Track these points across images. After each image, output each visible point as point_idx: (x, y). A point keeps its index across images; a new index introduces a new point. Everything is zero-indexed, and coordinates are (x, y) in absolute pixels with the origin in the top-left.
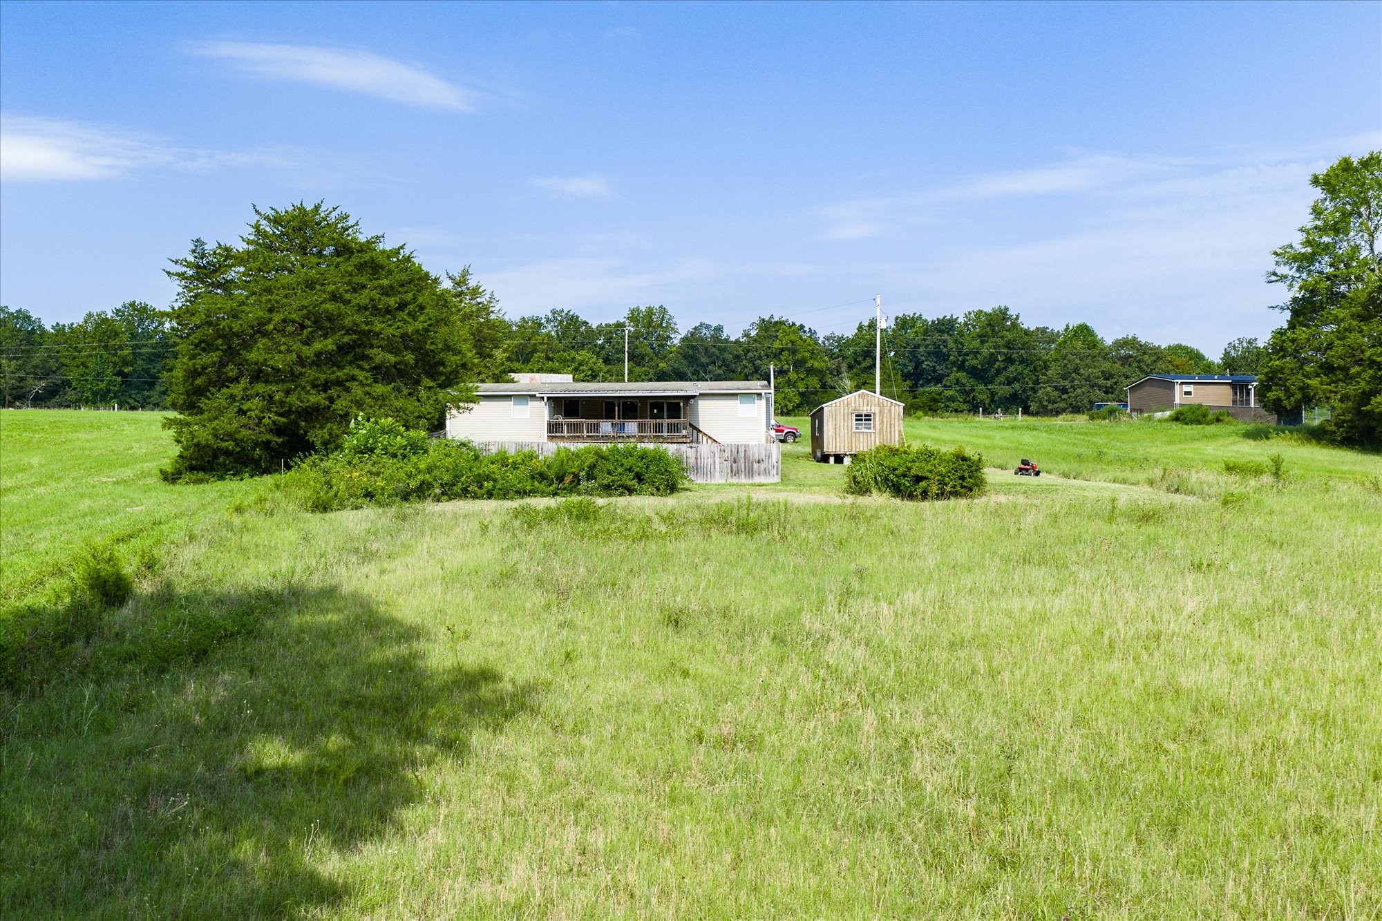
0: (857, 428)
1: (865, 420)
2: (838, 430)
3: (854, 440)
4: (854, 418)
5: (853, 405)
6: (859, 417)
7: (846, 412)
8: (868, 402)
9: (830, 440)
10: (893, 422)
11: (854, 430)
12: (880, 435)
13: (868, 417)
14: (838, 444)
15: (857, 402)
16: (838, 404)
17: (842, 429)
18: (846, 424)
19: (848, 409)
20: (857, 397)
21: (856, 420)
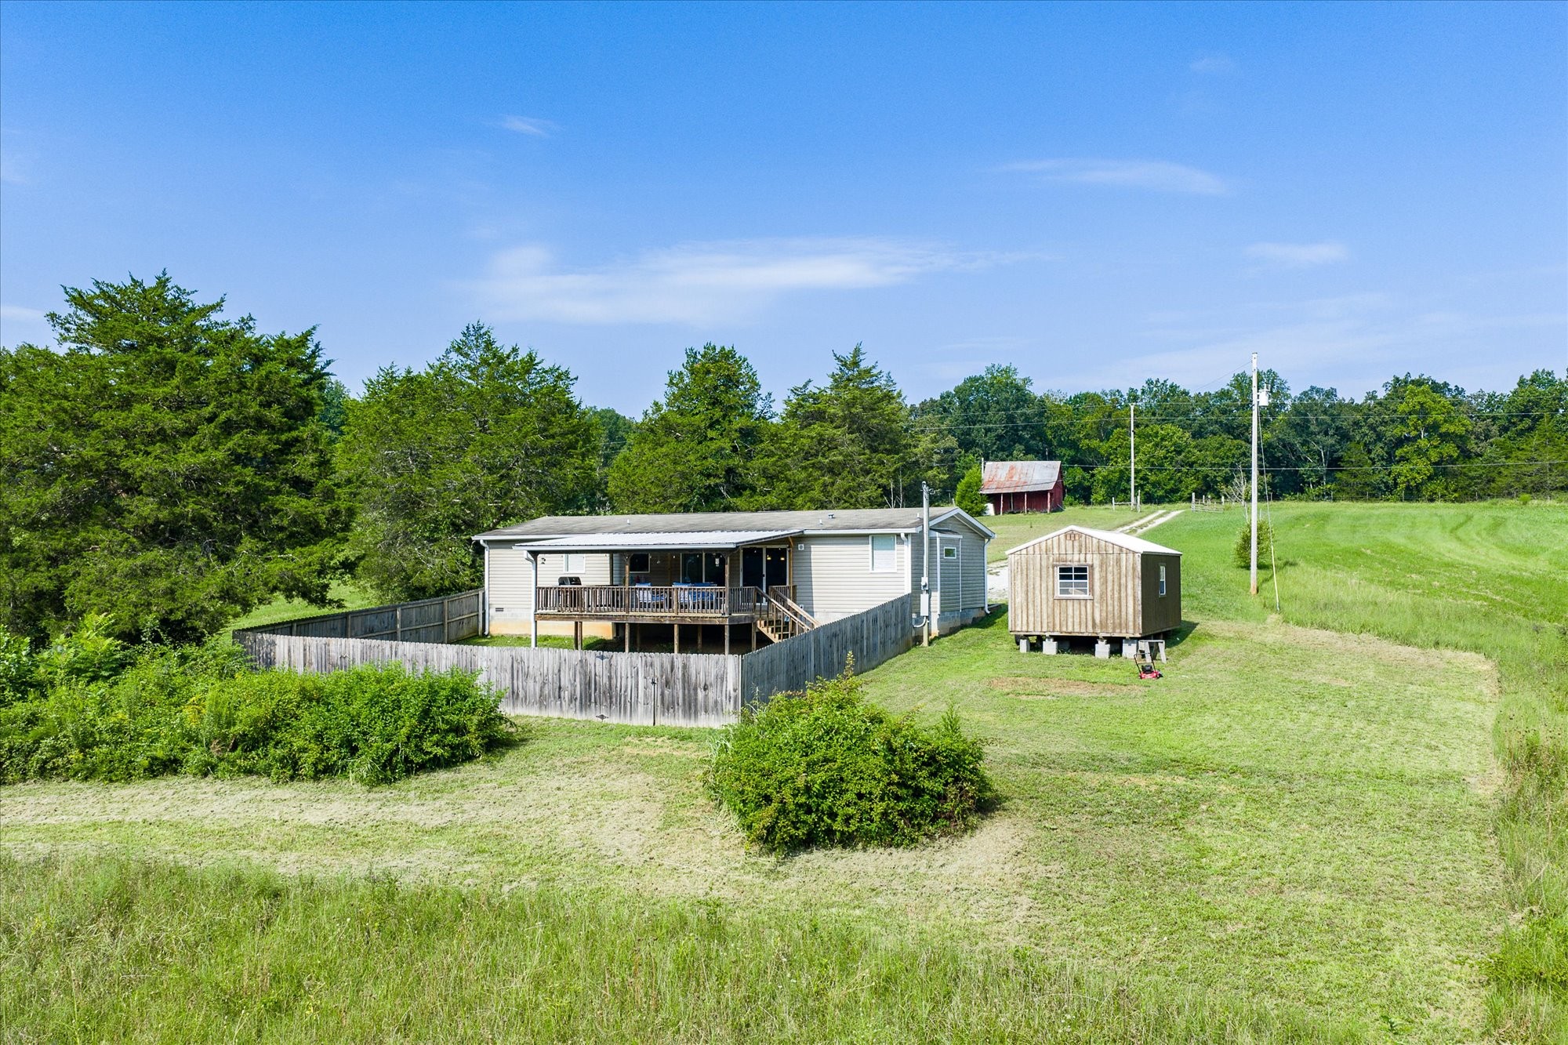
0: (1062, 592)
1: (1077, 577)
2: (1030, 595)
3: (1057, 611)
4: (1058, 573)
5: (1056, 551)
6: (1066, 573)
7: (1044, 563)
8: (1081, 546)
9: (1019, 612)
10: (1123, 581)
11: (1058, 595)
12: (1101, 605)
13: (1081, 573)
14: (1031, 619)
15: (1063, 546)
16: (1031, 550)
17: (1037, 592)
18: (1044, 585)
19: (1048, 558)
20: (1062, 537)
21: (1062, 577)
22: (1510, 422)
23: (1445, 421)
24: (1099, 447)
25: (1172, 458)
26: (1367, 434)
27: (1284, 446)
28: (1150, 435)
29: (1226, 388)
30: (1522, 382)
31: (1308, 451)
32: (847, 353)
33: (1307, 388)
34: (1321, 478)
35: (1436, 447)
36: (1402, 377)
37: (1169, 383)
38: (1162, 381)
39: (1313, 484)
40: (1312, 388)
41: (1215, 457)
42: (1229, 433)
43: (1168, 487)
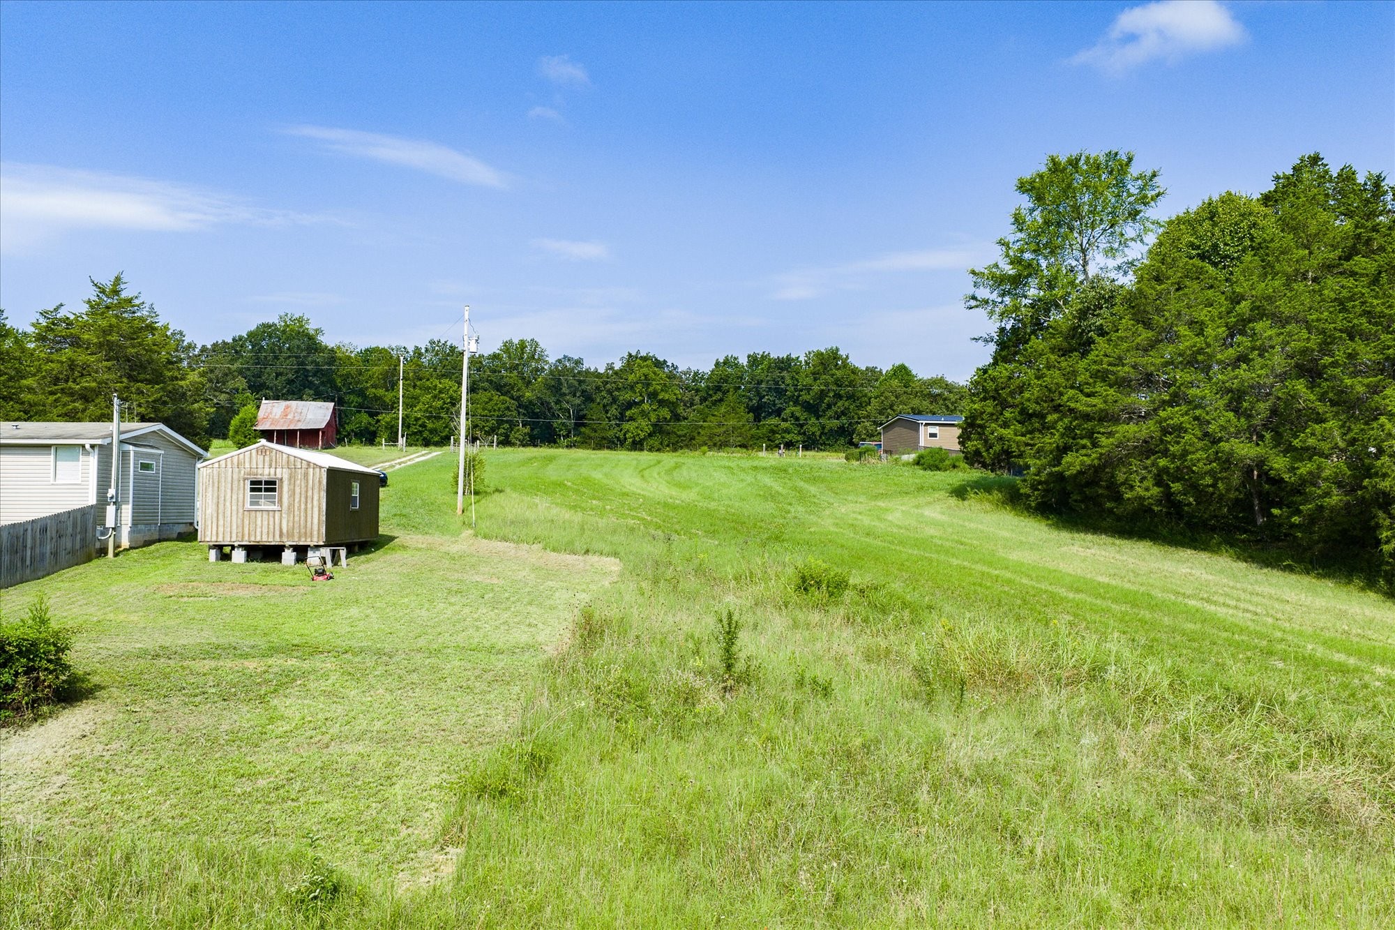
0: (252, 503)
1: (266, 490)
2: (221, 506)
3: (246, 522)
4: (248, 486)
5: (247, 465)
6: (256, 486)
7: (235, 476)
8: (271, 460)
9: (209, 523)
10: (310, 493)
11: (248, 506)
12: (289, 516)
13: (271, 486)
14: (221, 529)
15: (254, 461)
16: (223, 463)
17: (228, 504)
18: (235, 497)
19: (240, 472)
20: (254, 452)
21: (252, 490)
22: (708, 394)
23: (662, 390)
24: (385, 396)
25: (448, 409)
26: (605, 398)
27: (542, 404)
28: (430, 388)
29: (498, 352)
30: (717, 364)
31: (560, 409)
32: (107, 281)
33: (561, 357)
34: (570, 432)
35: (655, 410)
36: (634, 354)
37: (449, 344)
38: (443, 342)
39: (563, 436)
40: (565, 357)
41: (484, 409)
42: (498, 390)
43: (444, 434)
